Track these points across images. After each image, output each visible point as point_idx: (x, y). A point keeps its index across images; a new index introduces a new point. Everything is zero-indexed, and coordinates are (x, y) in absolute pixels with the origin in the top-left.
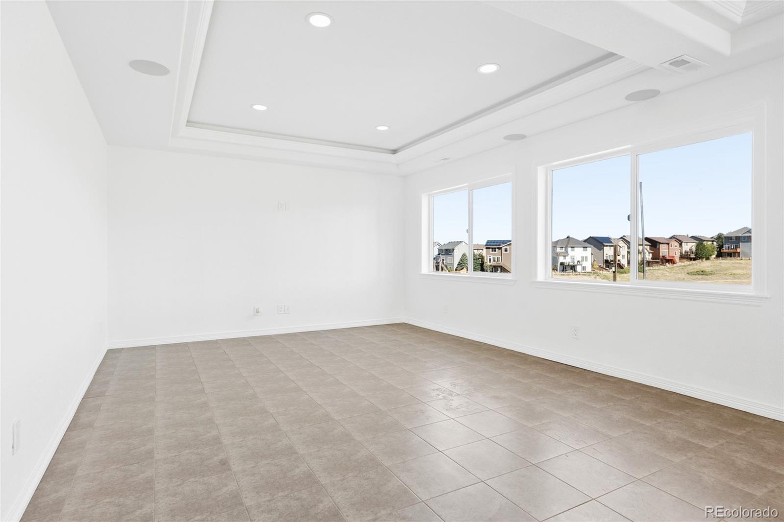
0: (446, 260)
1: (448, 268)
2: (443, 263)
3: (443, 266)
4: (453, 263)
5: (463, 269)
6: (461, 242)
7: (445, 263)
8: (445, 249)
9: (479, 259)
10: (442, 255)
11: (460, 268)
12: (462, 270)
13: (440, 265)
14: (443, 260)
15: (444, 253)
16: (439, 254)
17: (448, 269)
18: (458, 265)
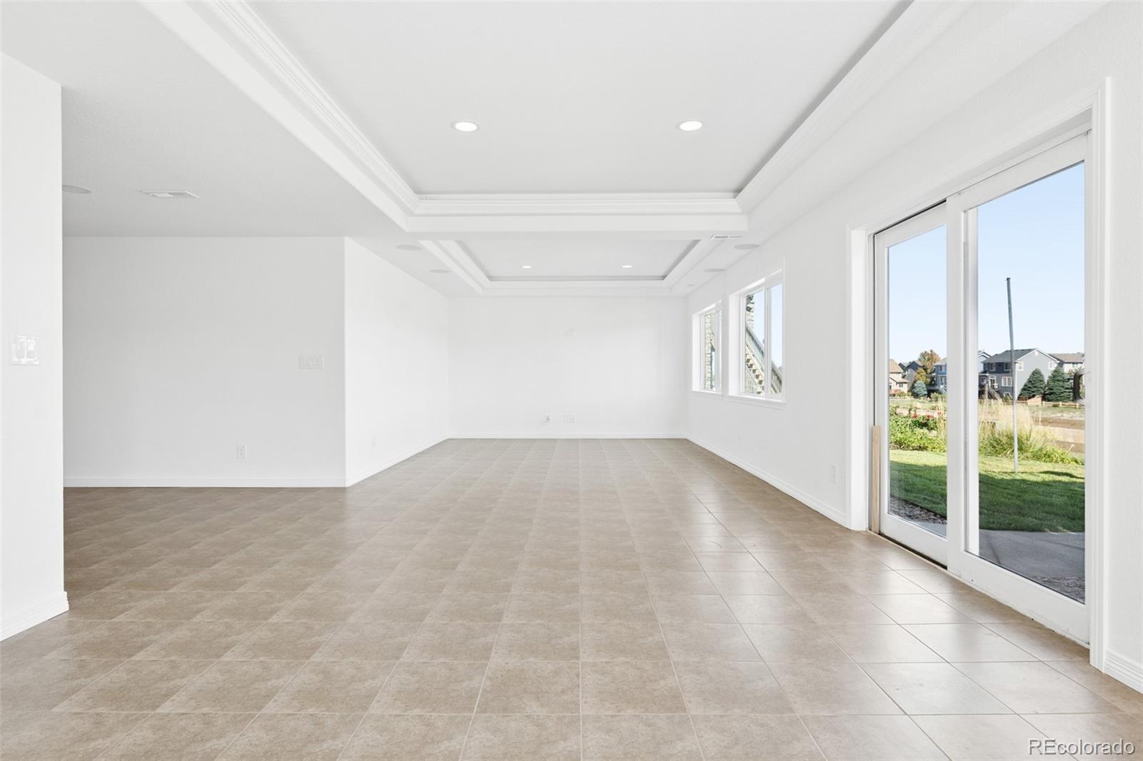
0: (999, 381)
1: (1004, 394)
2: (993, 387)
3: (992, 391)
4: (1013, 388)
5: (1034, 396)
6: (1030, 350)
7: (996, 387)
8: (997, 363)
9: (1069, 379)
10: (990, 373)
11: (1027, 396)
12: (1032, 400)
13: (987, 389)
14: (993, 381)
15: (994, 370)
16: (985, 372)
17: (1002, 396)
18: (1023, 389)
